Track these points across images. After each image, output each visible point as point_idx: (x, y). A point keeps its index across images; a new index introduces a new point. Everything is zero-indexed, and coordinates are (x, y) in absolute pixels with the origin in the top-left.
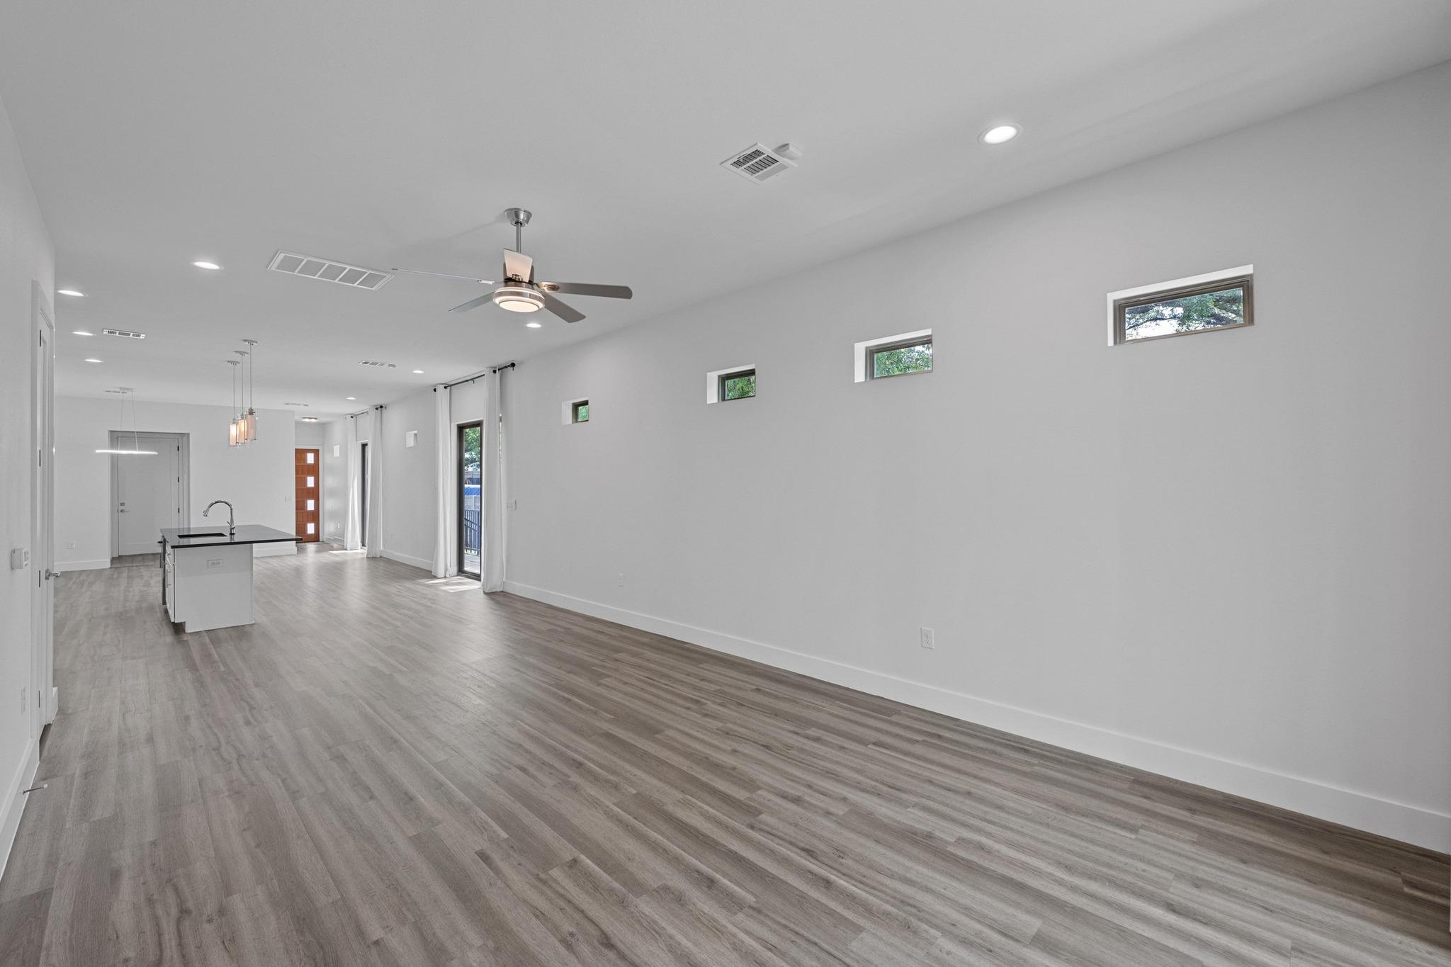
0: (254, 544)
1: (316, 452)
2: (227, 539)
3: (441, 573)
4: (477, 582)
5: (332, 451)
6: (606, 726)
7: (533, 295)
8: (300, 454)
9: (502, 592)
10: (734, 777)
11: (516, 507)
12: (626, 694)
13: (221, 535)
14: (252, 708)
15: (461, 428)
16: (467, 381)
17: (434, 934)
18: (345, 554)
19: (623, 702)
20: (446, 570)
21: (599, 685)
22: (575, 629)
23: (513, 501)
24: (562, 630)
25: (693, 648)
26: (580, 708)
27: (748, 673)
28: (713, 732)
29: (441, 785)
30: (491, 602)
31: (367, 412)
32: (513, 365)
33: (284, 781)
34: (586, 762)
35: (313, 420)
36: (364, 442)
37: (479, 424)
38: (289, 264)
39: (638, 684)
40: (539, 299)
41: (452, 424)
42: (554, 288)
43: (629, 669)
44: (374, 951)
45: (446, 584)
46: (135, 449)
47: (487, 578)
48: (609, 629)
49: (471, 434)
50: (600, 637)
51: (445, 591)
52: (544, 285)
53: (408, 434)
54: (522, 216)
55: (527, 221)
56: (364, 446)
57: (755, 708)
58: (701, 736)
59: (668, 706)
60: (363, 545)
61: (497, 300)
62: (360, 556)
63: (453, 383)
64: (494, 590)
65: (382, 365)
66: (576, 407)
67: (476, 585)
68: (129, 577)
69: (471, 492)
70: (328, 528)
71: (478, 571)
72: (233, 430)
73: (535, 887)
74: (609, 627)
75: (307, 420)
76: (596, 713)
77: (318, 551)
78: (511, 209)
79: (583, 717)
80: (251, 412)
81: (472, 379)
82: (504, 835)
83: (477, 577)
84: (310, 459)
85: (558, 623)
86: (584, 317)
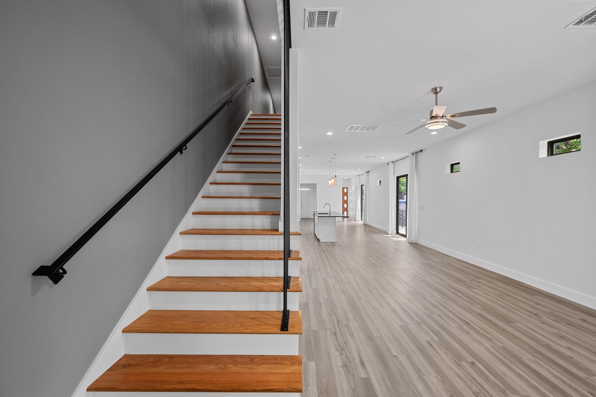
0: (336, 217)
1: (347, 188)
2: (328, 215)
3: (390, 233)
4: (405, 238)
5: (352, 188)
6: (479, 311)
7: (443, 121)
8: (343, 188)
9: (416, 243)
10: (572, 362)
11: (422, 209)
12: (487, 299)
13: (327, 214)
14: (342, 268)
15: (398, 178)
16: (401, 159)
17: (416, 363)
18: (356, 223)
19: (487, 302)
20: (392, 232)
21: (471, 291)
22: (453, 264)
23: (421, 206)
24: (447, 263)
25: (527, 286)
26: (463, 299)
27: (573, 309)
28: (551, 334)
29: (407, 311)
30: (412, 247)
31: (363, 174)
32: (422, 151)
33: (355, 292)
34: (471, 323)
35: (347, 178)
36: (362, 184)
37: (406, 176)
38: (351, 128)
39: (494, 296)
40: (446, 122)
41: (395, 176)
42: (453, 116)
43: (487, 287)
44: (395, 358)
45: (392, 237)
46: (306, 188)
47: (409, 237)
48: (471, 267)
49: (403, 180)
50: (467, 270)
51: (392, 239)
52: (448, 116)
53: (378, 181)
54: (438, 90)
55: (440, 91)
56: (362, 186)
57: (582, 329)
58: (542, 333)
59: (515, 311)
60: (362, 220)
61: (427, 127)
62: (360, 224)
63: (395, 161)
64: (412, 242)
65: (371, 157)
66: (452, 166)
67: (404, 239)
68: (305, 224)
69: (402, 202)
70: (351, 214)
71: (405, 234)
72: (330, 182)
73: (455, 365)
74: (472, 266)
75: (345, 178)
76: (472, 303)
77: (347, 221)
78: (433, 88)
79: (466, 304)
80: (336, 176)
81: (403, 159)
82: (437, 339)
83: (405, 236)
84: (345, 190)
85: (444, 259)
86: (465, 125)
